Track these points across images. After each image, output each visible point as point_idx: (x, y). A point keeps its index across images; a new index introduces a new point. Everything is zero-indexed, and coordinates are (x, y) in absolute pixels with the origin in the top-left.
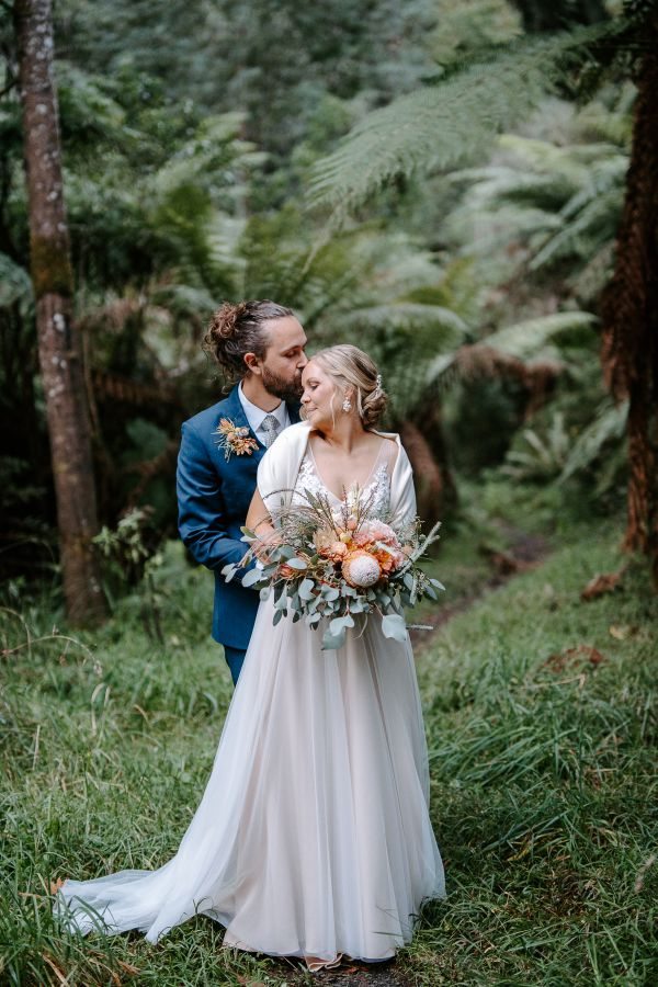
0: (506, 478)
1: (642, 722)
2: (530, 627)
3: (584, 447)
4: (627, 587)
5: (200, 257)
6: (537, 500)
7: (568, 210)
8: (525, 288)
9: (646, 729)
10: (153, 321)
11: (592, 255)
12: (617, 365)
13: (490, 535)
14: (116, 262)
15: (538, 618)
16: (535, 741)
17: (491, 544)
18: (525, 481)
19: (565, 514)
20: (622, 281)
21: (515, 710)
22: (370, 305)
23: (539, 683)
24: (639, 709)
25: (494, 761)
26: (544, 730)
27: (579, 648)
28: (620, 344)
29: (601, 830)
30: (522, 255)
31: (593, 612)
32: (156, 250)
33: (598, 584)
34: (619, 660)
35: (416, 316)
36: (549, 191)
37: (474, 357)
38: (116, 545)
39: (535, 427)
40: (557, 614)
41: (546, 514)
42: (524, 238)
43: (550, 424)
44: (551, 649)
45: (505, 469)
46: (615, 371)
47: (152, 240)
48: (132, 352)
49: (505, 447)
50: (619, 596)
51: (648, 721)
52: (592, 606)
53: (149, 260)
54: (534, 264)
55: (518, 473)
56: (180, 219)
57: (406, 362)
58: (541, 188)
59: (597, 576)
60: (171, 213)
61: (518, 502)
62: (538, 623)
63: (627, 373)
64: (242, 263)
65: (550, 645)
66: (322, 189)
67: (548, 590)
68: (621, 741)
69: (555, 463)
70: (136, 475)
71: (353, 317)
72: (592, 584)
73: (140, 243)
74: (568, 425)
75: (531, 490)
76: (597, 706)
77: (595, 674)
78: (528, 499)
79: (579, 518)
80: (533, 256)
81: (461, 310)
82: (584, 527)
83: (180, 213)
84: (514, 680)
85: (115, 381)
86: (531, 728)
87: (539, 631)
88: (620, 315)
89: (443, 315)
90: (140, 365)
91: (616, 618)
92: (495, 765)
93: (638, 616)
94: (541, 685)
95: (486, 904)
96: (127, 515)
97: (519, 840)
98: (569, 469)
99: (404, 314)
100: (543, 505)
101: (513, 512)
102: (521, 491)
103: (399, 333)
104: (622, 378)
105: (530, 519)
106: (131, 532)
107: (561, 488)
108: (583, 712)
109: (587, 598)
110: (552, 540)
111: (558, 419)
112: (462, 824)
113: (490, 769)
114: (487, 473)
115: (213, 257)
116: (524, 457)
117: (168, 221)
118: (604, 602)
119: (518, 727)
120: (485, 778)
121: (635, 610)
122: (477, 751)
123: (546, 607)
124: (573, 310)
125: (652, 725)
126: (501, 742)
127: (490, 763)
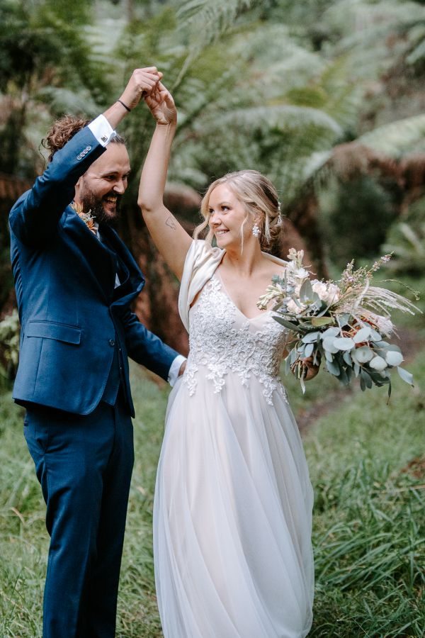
2: (395, 430)
5: (79, 58)
8: (403, 82)
10: (36, 118)
15: (404, 419)
16: (393, 547)
21: (375, 515)
22: (247, 104)
23: (400, 487)
25: (353, 567)
26: (402, 536)
30: (402, 46)
32: (37, 50)
35: (292, 117)
37: (349, 154)
39: (411, 220)
40: (422, 415)
42: (404, 31)
44: (413, 453)
47: (33, 39)
48: (13, 149)
49: (382, 239)
53: (30, 59)
54: (411, 59)
56: (59, 23)
57: (282, 160)
60: (51, 15)
62: (403, 426)
64: (121, 64)
65: (412, 449)
66: (193, 8)
71: (229, 117)
73: (22, 43)
80: (411, 51)
81: (333, 113)
83: (59, 16)
84: (376, 485)
86: (390, 534)
87: (404, 431)
89: (319, 116)
90: (22, 163)
92: (353, 571)
94: (402, 490)
96: (7, 317)
99: (281, 116)
103: (275, 132)
106: (11, 334)
113: (349, 574)
115: (92, 57)
116: (399, 250)
117: (48, 24)
119: (378, 532)
120: (344, 582)
122: (338, 555)
123: (412, 407)
126: (361, 546)
127: (350, 568)
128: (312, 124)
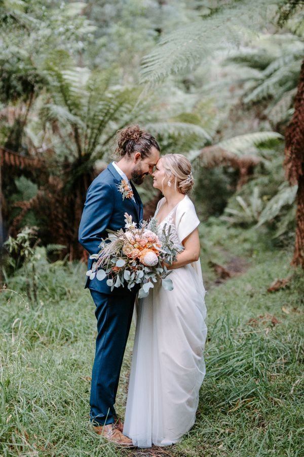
0: (224, 223)
1: (297, 352)
2: (239, 305)
3: (271, 209)
4: (292, 287)
5: (65, 89)
6: (241, 238)
7: (267, 71)
8: (240, 112)
9: (299, 356)
10: (31, 121)
11: (280, 98)
12: (292, 166)
13: (215, 255)
14: (15, 87)
15: (244, 300)
17: (215, 261)
18: (235, 225)
19: (258, 246)
20: (296, 123)
21: (233, 343)
22: (155, 120)
23: (244, 332)
24: (296, 346)
25: (222, 368)
26: (247, 353)
27: (266, 316)
28: (294, 156)
29: (275, 399)
30: (240, 92)
31: (273, 298)
32: (37, 82)
33: (276, 284)
34: (287, 323)
35: (182, 129)
36: (256, 58)
37: (211, 152)
38: (16, 247)
39: (241, 194)
40: (253, 299)
41: (247, 246)
42: (241, 83)
43: (251, 193)
44: (250, 316)
45: (223, 218)
46: (291, 170)
48: (19, 138)
50: (287, 291)
51: (300, 352)
52: (273, 296)
53: (33, 87)
54: (247, 100)
55: (232, 220)
58: (253, 57)
59: (276, 280)
60: (51, 65)
61: (231, 237)
62: (244, 303)
63: (297, 171)
64: (87, 93)
65: (250, 314)
67: (249, 287)
68: (286, 361)
69: (253, 217)
70: (19, 208)
72: (273, 284)
73: (29, 78)
74: (262, 195)
75: (239, 230)
76: (274, 343)
77: (274, 329)
78: (236, 236)
79: (266, 249)
80: (246, 95)
81: (206, 126)
82: (269, 254)
83: (55, 65)
84: (232, 329)
85: (9, 154)
86: (241, 352)
87: (245, 307)
88: (294, 140)
89: (197, 129)
90: (24, 146)
91: (285, 303)
92: (222, 370)
93: (297, 302)
94: (245, 333)
95: (219, 429)
96: (22, 231)
97: (234, 402)
98: (262, 221)
99: (176, 128)
100: (245, 240)
101: (228, 243)
102: (233, 231)
103: (170, 137)
104: (294, 174)
105: (237, 248)
106: (24, 241)
107: (256, 231)
108: (267, 346)
109: (270, 291)
110: (250, 260)
111: (256, 191)
112: (206, 395)
113: (219, 371)
114: (212, 219)
115: (72, 89)
116: (234, 212)
117: (49, 69)
118: (280, 293)
119: (234, 351)
120: (216, 376)
121: (296, 299)
122: (213, 362)
123: (247, 295)
124: (268, 131)
125: (302, 354)
126: (224, 358)
127: (220, 368)
128: (194, 133)
